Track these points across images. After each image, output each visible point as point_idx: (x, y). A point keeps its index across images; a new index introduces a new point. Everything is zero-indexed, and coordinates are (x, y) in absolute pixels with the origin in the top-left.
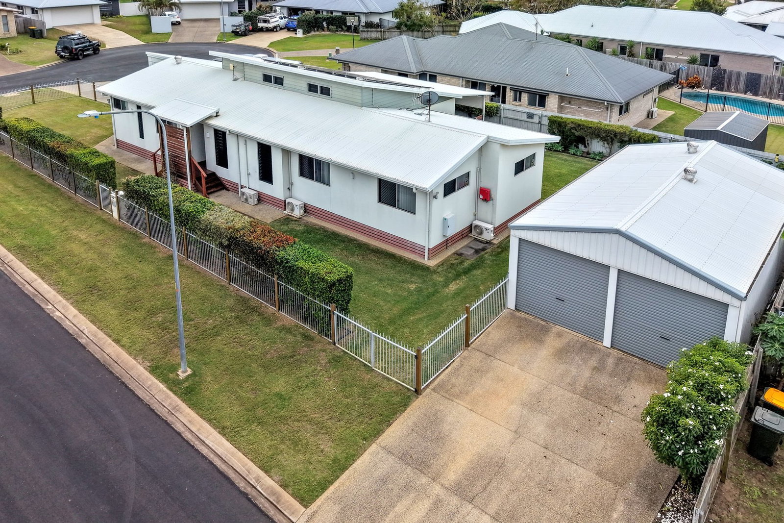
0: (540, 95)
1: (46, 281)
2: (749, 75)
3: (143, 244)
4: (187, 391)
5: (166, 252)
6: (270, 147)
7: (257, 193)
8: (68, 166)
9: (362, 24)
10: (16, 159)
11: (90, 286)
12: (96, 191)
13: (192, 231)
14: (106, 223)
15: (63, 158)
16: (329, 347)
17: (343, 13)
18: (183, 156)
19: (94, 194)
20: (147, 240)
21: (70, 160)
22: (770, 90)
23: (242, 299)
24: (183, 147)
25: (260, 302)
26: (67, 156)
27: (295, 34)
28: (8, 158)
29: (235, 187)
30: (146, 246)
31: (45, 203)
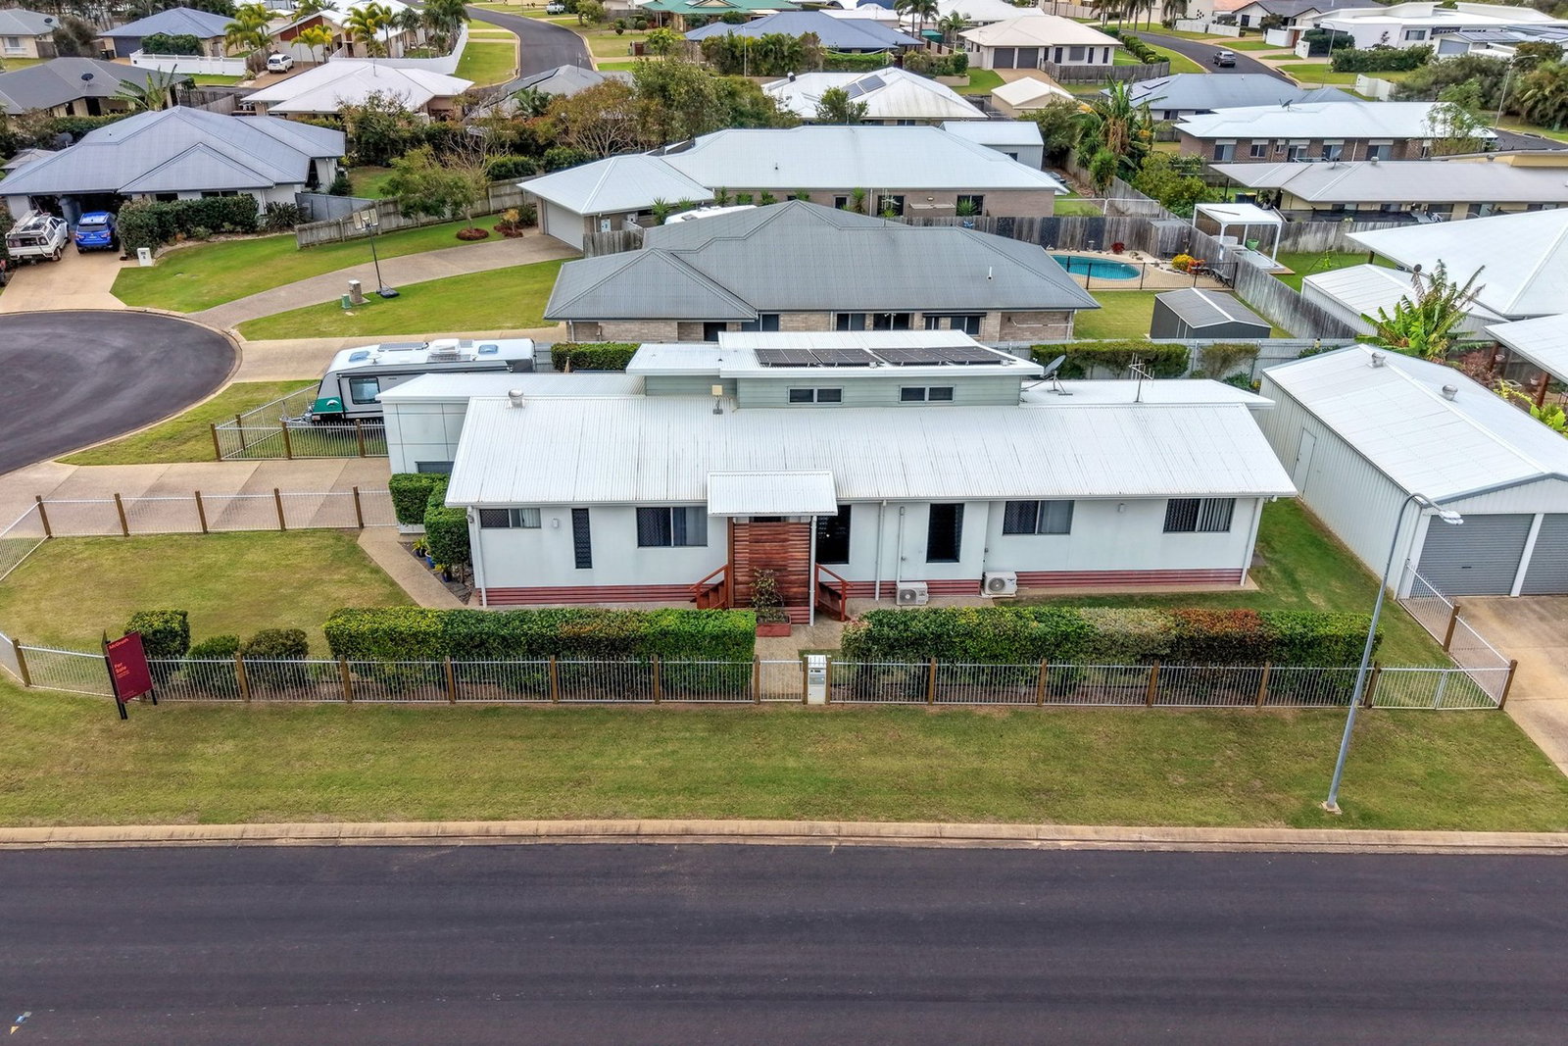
0: (969, 317)
1: (956, 820)
2: (1046, 220)
3: (943, 716)
4: (1367, 819)
5: (995, 710)
6: (962, 506)
7: (924, 586)
8: (638, 655)
9: (262, 211)
10: (366, 702)
11: (1025, 793)
12: (746, 676)
13: (1067, 660)
14: (821, 715)
15: (617, 646)
16: (1370, 712)
17: (206, 193)
18: (801, 566)
19: (738, 682)
20: (934, 709)
21: (653, 645)
22: (1073, 238)
23: (1200, 715)
24: (803, 552)
25: (1221, 708)
26: (643, 639)
27: (123, 259)
28: (334, 706)
29: (867, 589)
30: (953, 716)
31: (651, 736)
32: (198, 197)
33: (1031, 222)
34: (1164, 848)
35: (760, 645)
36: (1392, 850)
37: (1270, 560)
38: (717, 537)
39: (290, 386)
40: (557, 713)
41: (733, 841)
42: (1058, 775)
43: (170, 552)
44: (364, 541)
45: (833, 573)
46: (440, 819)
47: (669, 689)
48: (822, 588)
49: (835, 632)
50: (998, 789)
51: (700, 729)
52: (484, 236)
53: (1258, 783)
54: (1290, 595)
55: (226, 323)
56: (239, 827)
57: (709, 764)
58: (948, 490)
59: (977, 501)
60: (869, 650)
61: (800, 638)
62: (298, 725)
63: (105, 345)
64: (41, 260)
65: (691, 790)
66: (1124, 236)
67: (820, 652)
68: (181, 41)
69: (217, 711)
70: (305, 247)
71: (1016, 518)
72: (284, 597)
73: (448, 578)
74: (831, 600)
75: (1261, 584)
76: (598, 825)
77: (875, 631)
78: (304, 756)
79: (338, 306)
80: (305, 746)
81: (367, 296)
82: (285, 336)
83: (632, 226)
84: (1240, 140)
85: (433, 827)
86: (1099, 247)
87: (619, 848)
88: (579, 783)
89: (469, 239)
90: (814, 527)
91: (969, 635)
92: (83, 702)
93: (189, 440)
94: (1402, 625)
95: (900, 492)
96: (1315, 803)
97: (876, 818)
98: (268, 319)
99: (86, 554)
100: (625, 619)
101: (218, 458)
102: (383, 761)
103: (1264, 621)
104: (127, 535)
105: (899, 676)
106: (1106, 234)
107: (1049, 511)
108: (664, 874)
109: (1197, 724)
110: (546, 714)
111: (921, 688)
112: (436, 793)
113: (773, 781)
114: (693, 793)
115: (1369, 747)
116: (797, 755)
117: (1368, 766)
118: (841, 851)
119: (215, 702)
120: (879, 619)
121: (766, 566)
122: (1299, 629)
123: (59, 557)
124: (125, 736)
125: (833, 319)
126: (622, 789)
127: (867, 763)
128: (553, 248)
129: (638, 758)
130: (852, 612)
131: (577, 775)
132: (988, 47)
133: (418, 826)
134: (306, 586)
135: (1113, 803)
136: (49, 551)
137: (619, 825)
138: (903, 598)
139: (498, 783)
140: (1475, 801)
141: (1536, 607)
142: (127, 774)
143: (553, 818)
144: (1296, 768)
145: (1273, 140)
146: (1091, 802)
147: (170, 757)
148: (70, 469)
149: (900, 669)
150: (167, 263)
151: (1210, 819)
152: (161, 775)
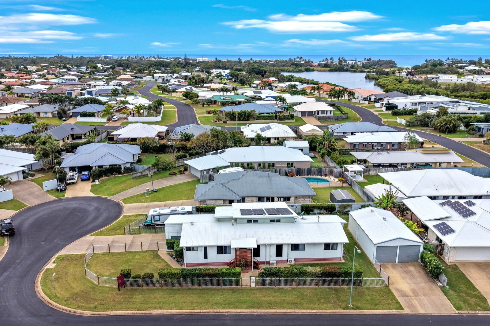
0: (287, 198)
1: (279, 309)
2: (308, 169)
3: (278, 289)
4: (358, 308)
5: (288, 288)
6: (282, 245)
7: (275, 262)
8: (218, 277)
9: (123, 169)
10: (165, 287)
11: (293, 304)
12: (239, 281)
13: (302, 277)
14: (254, 289)
15: (214, 275)
16: (362, 287)
17: (110, 166)
18: (250, 258)
19: (238, 283)
20: (276, 288)
21: (221, 275)
22: (315, 173)
23: (328, 288)
24: (250, 255)
25: (332, 287)
26: (219, 274)
27: (91, 182)
28: (159, 288)
29: (263, 263)
30: (280, 289)
31: (221, 294)
32: (108, 167)
33: (305, 169)
34: (318, 314)
35: (242, 275)
36: (361, 314)
37: (348, 255)
38: (233, 253)
39: (136, 216)
40: (202, 289)
41: (237, 313)
42: (299, 300)
43: (119, 256)
44: (159, 253)
45: (257, 259)
46: (182, 310)
47: (224, 284)
48: (254, 262)
49: (257, 272)
50: (288, 303)
51: (230, 292)
52: (175, 174)
53: (338, 301)
54: (351, 263)
55: (119, 199)
56: (145, 311)
57: (232, 299)
58: (279, 242)
59: (285, 244)
60: (263, 276)
61: (250, 273)
62: (153, 292)
63: (93, 206)
64: (73, 183)
65: (229, 304)
66: (327, 172)
67: (254, 276)
68: (90, 114)
69: (136, 289)
70: (133, 178)
71: (294, 247)
72: (145, 266)
73: (178, 261)
74: (256, 266)
75: (345, 261)
76: (212, 310)
77: (264, 272)
78: (155, 298)
79: (144, 194)
80: (155, 296)
81: (150, 191)
82: (133, 203)
83: (211, 173)
84: (360, 143)
85: (181, 311)
86: (321, 175)
87: (216, 315)
88: (208, 303)
89: (172, 175)
90: (252, 250)
91: (282, 272)
92: (110, 288)
93: (117, 230)
94: (372, 269)
95: (270, 243)
96: (348, 305)
97: (264, 309)
98: (128, 198)
99: (102, 257)
100: (215, 270)
101: (125, 234)
102: (170, 299)
103: (339, 269)
104: (110, 252)
105: (269, 281)
106: (323, 172)
107: (300, 246)
108: (225, 319)
109: (328, 290)
110: (200, 289)
111: (274, 284)
112: (181, 304)
113: (244, 302)
114: (230, 305)
115: (361, 294)
116: (249, 297)
117: (360, 298)
118: (257, 315)
119: (135, 287)
120: (265, 269)
121: (243, 258)
122: (346, 271)
123: (97, 257)
124: (120, 294)
125: (257, 198)
126: (216, 304)
127: (263, 298)
128: (192, 177)
129: (218, 298)
130: (261, 268)
131: (207, 301)
132: (300, 111)
133: (178, 311)
134: (149, 263)
135: (309, 305)
136: (95, 256)
137: (215, 310)
138: (271, 264)
139: (192, 303)
140: (378, 304)
141: (401, 265)
142: (122, 301)
143: (203, 309)
144: (345, 299)
145: (368, 143)
146: (305, 305)
147: (129, 298)
148: (93, 237)
149: (269, 280)
150: (102, 183)
151: (328, 308)
152: (129, 302)
